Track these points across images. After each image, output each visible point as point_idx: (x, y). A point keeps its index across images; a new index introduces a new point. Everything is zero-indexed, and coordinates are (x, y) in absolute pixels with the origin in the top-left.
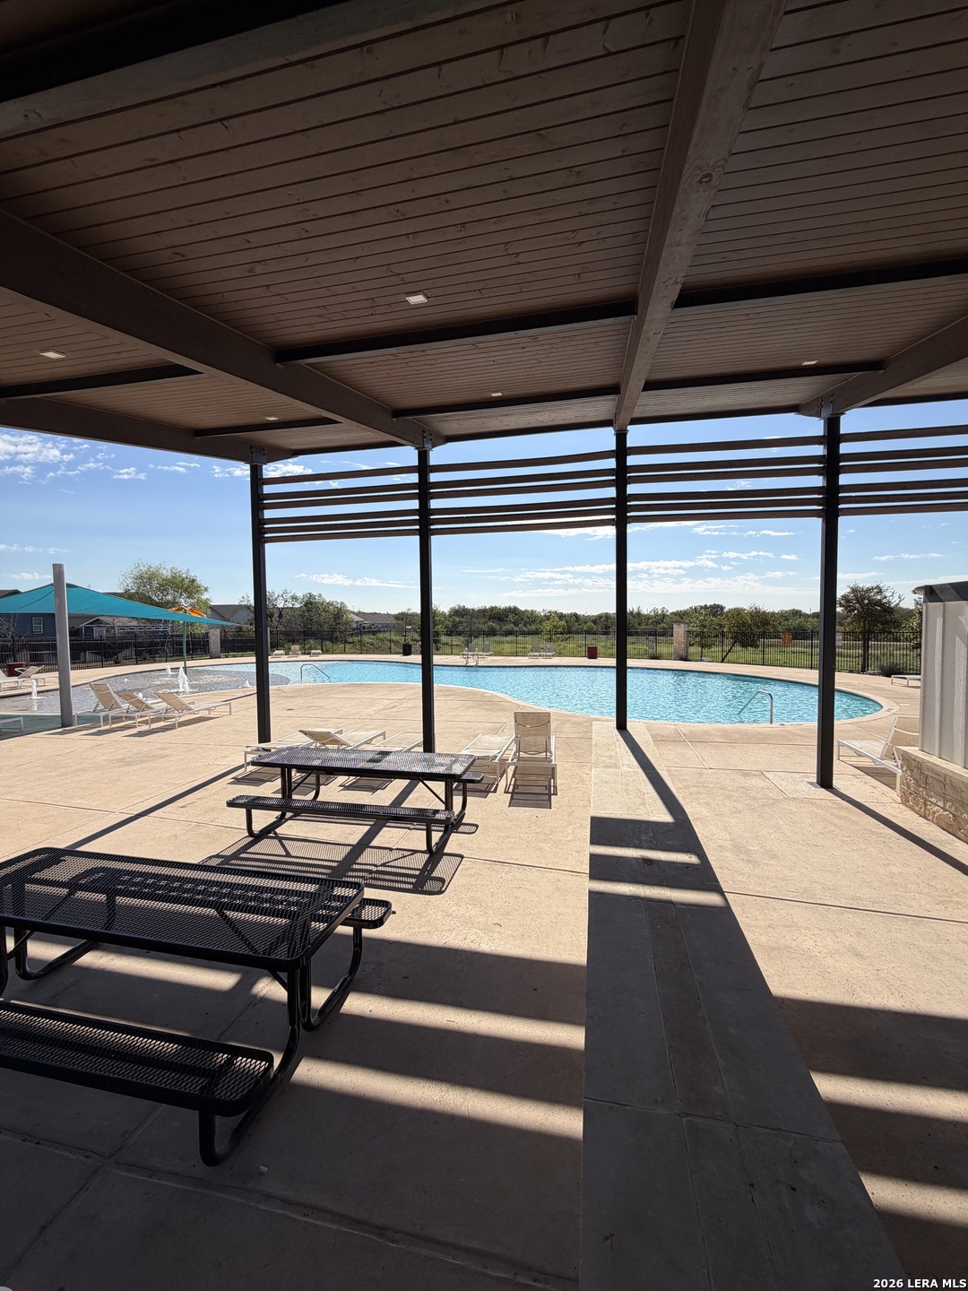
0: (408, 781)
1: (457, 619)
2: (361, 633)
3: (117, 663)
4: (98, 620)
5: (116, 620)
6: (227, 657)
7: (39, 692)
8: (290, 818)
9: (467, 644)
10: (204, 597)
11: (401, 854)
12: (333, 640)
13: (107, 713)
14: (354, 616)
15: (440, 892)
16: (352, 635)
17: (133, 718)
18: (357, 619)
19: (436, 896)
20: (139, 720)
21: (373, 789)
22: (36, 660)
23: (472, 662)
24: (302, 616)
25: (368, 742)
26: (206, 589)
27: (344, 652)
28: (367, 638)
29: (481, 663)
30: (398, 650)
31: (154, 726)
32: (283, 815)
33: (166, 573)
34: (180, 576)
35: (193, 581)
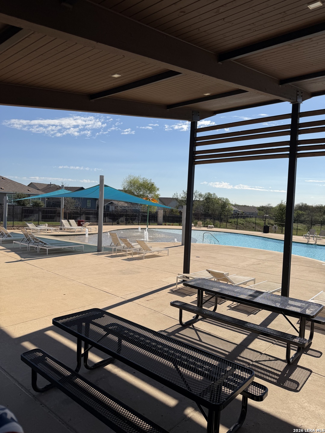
0: (271, 312)
1: (300, 212)
2: (237, 217)
3: (118, 224)
4: (112, 202)
5: (119, 203)
6: (165, 225)
7: (89, 234)
8: (201, 320)
9: (309, 229)
10: (158, 193)
11: (268, 358)
12: (221, 220)
13: (115, 247)
14: (233, 207)
15: (296, 391)
16: (231, 218)
17: (126, 251)
18: (234, 208)
19: (293, 392)
20: (128, 252)
21: (249, 313)
22: (88, 219)
23: (312, 241)
24: (204, 205)
25: (245, 283)
26: (158, 189)
27: (226, 228)
28: (240, 221)
29: (319, 242)
30: (259, 229)
31: (134, 256)
32: (197, 316)
33: (141, 181)
34: (147, 182)
35: (153, 185)
